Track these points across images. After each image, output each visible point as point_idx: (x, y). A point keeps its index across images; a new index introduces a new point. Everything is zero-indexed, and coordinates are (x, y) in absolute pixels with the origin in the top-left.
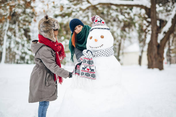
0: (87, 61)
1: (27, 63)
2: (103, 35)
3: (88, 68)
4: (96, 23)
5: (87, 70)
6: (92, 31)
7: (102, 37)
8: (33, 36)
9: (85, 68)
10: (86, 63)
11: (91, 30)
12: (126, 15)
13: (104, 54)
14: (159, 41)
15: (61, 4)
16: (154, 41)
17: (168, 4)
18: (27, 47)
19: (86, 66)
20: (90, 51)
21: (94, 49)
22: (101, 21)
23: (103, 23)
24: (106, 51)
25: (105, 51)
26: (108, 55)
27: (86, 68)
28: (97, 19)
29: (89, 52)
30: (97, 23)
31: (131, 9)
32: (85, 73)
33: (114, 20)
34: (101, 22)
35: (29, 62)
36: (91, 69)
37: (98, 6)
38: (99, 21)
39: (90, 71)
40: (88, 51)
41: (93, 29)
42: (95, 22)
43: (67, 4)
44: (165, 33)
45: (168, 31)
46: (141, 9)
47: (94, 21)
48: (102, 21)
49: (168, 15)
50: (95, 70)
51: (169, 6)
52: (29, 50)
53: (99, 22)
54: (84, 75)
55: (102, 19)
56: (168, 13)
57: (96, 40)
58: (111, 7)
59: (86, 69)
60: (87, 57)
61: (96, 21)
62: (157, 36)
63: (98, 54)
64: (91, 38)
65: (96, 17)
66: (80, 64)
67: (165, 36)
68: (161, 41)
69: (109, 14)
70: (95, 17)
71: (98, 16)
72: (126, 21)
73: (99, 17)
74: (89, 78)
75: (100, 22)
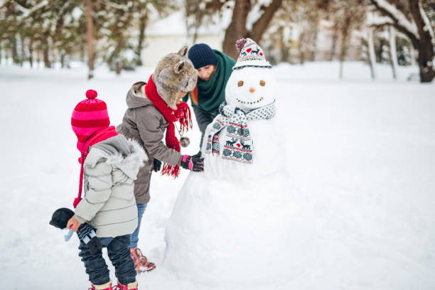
0: (237, 129)
3: (239, 142)
5: (237, 147)
7: (262, 84)
9: (234, 142)
10: (236, 132)
14: (249, 26)
16: (239, 25)
19: (235, 139)
20: (242, 111)
21: (247, 105)
22: (258, 50)
23: (261, 54)
26: (269, 116)
27: (236, 143)
28: (250, 47)
29: (240, 112)
30: (250, 54)
32: (233, 152)
36: (242, 144)
38: (254, 52)
39: (241, 147)
40: (237, 109)
42: (247, 53)
44: (263, 8)
45: (271, 4)
47: (244, 50)
48: (260, 52)
50: (251, 147)
53: (255, 54)
54: (232, 155)
55: (259, 48)
59: (235, 145)
60: (237, 122)
62: (245, 16)
64: (241, 84)
67: (263, 16)
68: (255, 25)
71: (252, 41)
73: (254, 42)
74: (240, 161)
75: (257, 52)
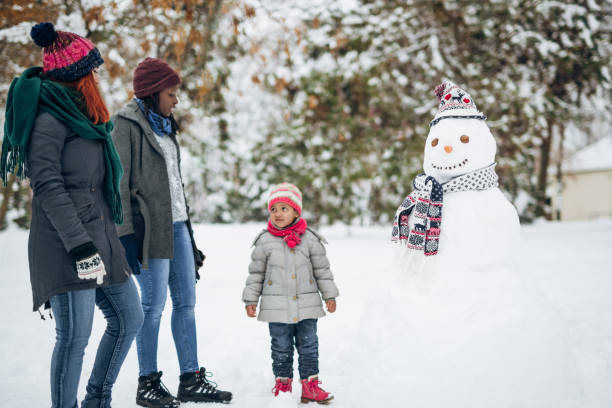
1: (219, 220)
2: (467, 134)
4: (447, 102)
6: (438, 124)
7: (465, 140)
8: (235, 125)
11: (435, 123)
12: (565, 39)
13: (470, 186)
21: (444, 171)
22: (461, 96)
24: (476, 177)
25: (472, 176)
26: (481, 186)
28: (450, 92)
30: (449, 101)
33: (523, 60)
34: (462, 100)
35: (226, 216)
40: (430, 178)
41: (439, 119)
43: (353, 13)
47: (443, 99)
57: (448, 149)
61: (448, 98)
64: (435, 142)
65: (448, 87)
66: (408, 213)
69: (503, 36)
72: (566, 59)
73: (455, 85)
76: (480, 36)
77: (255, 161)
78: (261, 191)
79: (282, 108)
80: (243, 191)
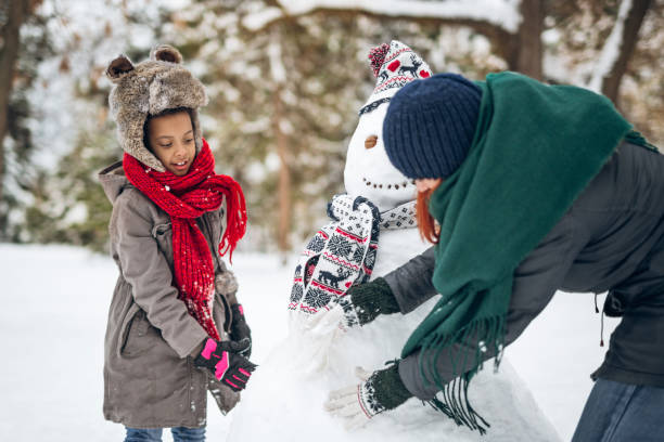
1: (16, 240)
4: (392, 74)
6: (374, 111)
11: (370, 108)
15: (161, 9)
17: (577, 19)
18: (16, 178)
19: (345, 270)
21: (385, 192)
22: (417, 65)
27: (345, 281)
28: (398, 58)
30: (396, 73)
31: (434, 36)
34: (418, 72)
35: (25, 235)
37: (305, 21)
40: (361, 200)
41: (380, 102)
46: (471, 38)
47: (384, 68)
49: (576, 62)
51: (578, 27)
52: (25, 188)
56: (578, 55)
58: (356, 26)
61: (393, 67)
63: (404, 215)
64: (371, 142)
65: (393, 49)
70: (385, 50)
71: (401, 46)
73: (406, 47)
76: (322, 49)
77: (61, 175)
78: (67, 209)
79: (94, 117)
80: (45, 208)
